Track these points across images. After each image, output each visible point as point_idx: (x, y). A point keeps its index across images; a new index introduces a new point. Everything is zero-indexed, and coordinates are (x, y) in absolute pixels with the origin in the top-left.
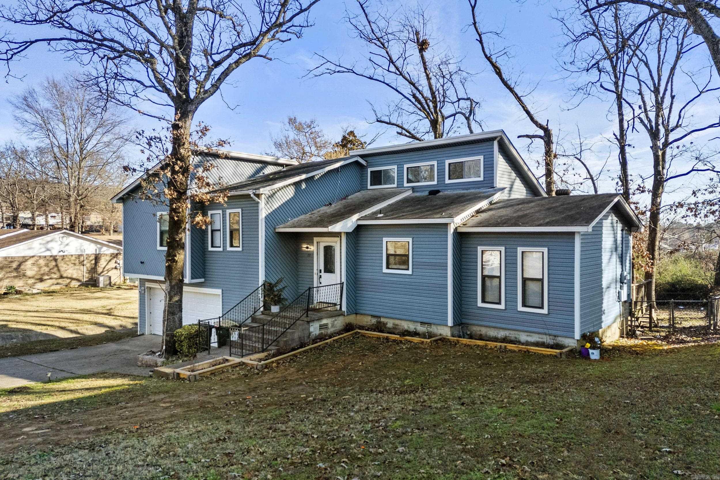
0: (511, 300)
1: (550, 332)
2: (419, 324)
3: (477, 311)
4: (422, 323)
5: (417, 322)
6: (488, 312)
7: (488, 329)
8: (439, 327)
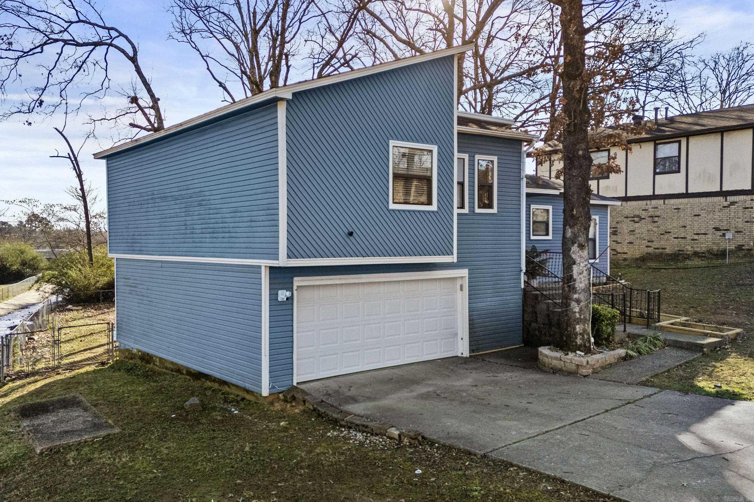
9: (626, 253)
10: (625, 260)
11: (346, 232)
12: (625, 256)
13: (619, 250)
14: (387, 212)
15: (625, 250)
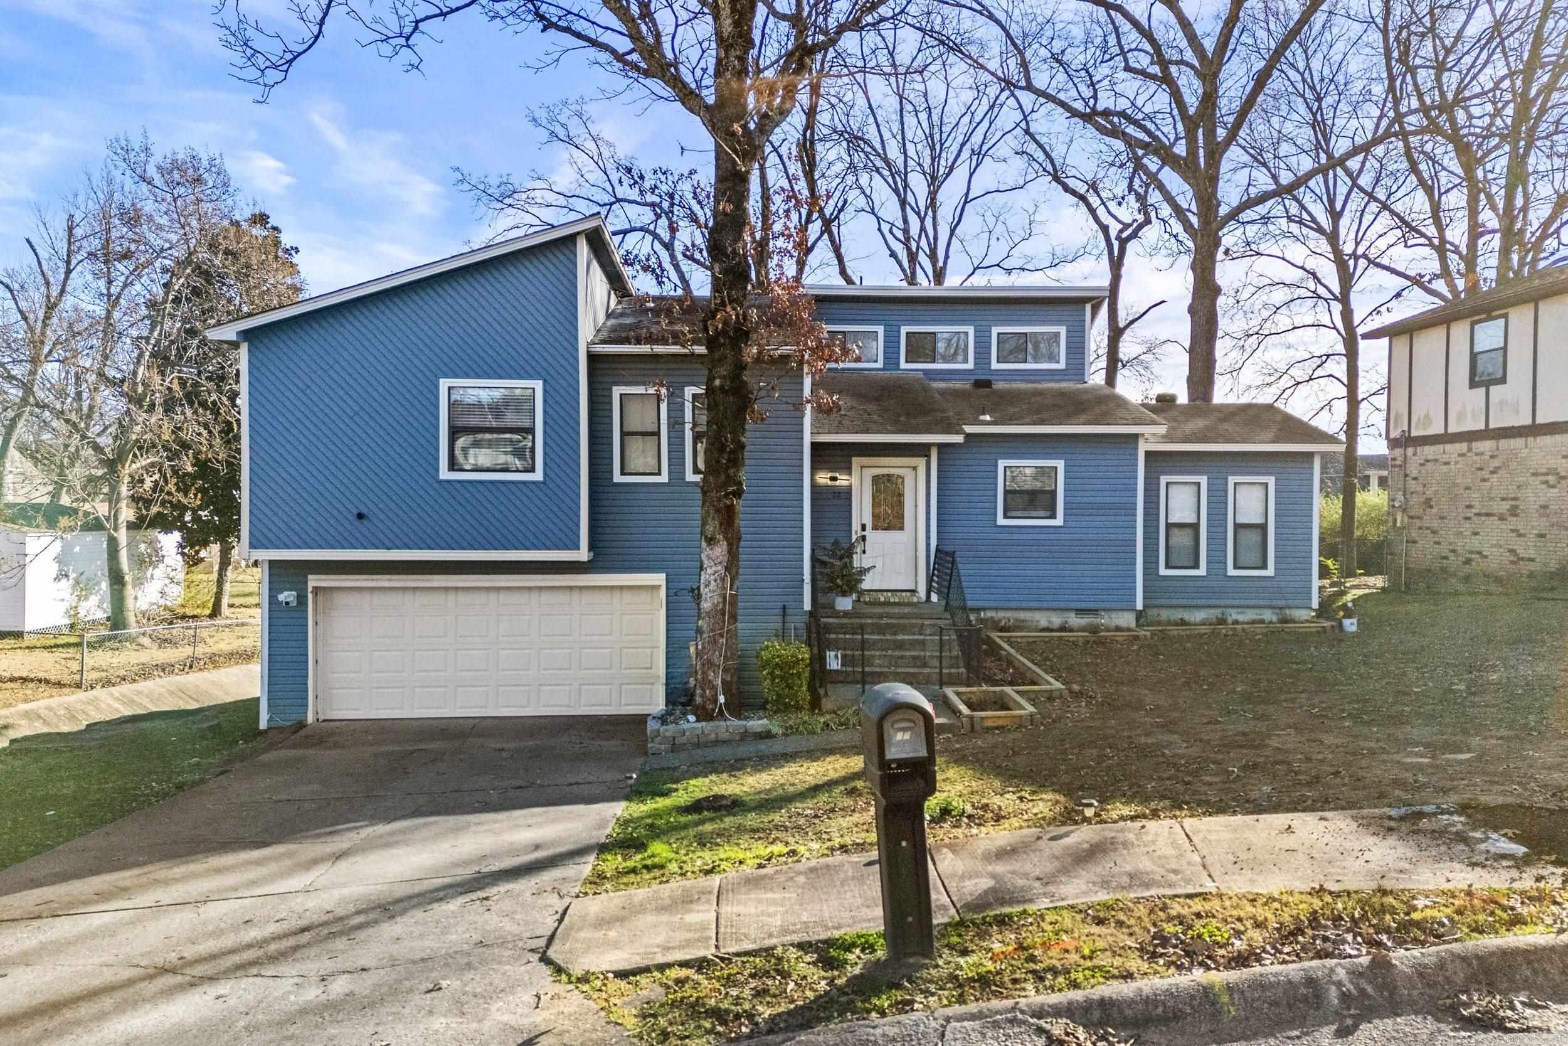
0: (1217, 559)
1: (1274, 603)
2: (1073, 615)
3: (1158, 584)
4: (1080, 612)
5: (1068, 610)
6: (1173, 583)
7: (1173, 611)
8: (1114, 615)
9: (1532, 560)
10: (1531, 575)
11: (355, 512)
12: (1532, 567)
13: (1521, 552)
14: (436, 485)
15: (1532, 553)
